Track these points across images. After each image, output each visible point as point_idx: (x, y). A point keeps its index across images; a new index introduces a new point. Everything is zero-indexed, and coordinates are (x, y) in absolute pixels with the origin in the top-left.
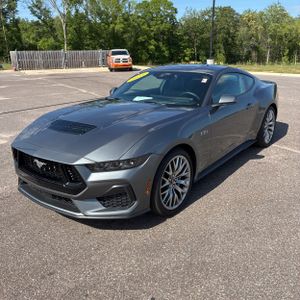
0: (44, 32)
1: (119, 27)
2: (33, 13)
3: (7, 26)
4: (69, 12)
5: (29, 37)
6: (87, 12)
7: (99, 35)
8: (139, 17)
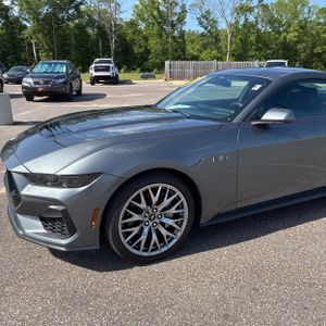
0: (208, 44)
1: (291, 36)
2: (201, 23)
3: (174, 38)
4: (237, 22)
5: (193, 49)
6: (256, 21)
7: (267, 46)
8: (320, 23)
